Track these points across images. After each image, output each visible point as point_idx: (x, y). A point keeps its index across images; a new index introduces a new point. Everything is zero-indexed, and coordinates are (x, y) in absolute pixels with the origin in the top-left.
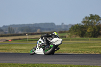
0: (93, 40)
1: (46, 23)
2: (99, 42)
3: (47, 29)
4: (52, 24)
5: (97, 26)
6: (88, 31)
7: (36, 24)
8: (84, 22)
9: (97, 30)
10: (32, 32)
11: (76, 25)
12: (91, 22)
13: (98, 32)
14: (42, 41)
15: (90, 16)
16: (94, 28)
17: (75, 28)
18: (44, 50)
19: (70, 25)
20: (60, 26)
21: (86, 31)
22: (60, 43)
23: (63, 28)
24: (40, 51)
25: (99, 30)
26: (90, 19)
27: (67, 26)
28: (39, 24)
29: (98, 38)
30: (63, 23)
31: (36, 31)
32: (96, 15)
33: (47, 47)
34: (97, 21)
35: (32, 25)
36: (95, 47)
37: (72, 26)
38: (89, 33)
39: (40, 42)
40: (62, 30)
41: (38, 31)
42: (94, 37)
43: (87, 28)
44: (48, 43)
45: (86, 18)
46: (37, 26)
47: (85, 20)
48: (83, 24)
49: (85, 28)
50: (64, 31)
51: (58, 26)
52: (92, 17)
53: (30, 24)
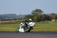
0: (38, 23)
1: (11, 14)
2: (41, 25)
3: (11, 18)
4: (15, 15)
5: (39, 15)
6: (35, 18)
7: (5, 15)
8: (32, 13)
9: (40, 18)
10: (3, 19)
11: (28, 15)
12: (37, 13)
13: (40, 19)
14: (23, 24)
15: (36, 10)
16: (38, 17)
17: (27, 17)
18: (24, 29)
19: (24, 15)
20: (19, 16)
21: (33, 18)
22: (34, 25)
23: (21, 17)
24: (22, 30)
25: (41, 18)
26: (36, 11)
27: (23, 16)
28: (7, 15)
29: (40, 22)
30: (20, 14)
31: (5, 18)
32: (39, 10)
33: (26, 27)
34: (40, 13)
35: (3, 15)
36: (39, 27)
37: (26, 15)
38: (35, 19)
39: (22, 25)
40: (20, 18)
41: (7, 18)
42: (38, 22)
43: (34, 17)
44: (27, 25)
45: (34, 11)
46: (6, 16)
47: (33, 12)
48: (32, 14)
49: (33, 17)
50: (21, 18)
51: (18, 16)
52: (37, 10)
53: (2, 15)
